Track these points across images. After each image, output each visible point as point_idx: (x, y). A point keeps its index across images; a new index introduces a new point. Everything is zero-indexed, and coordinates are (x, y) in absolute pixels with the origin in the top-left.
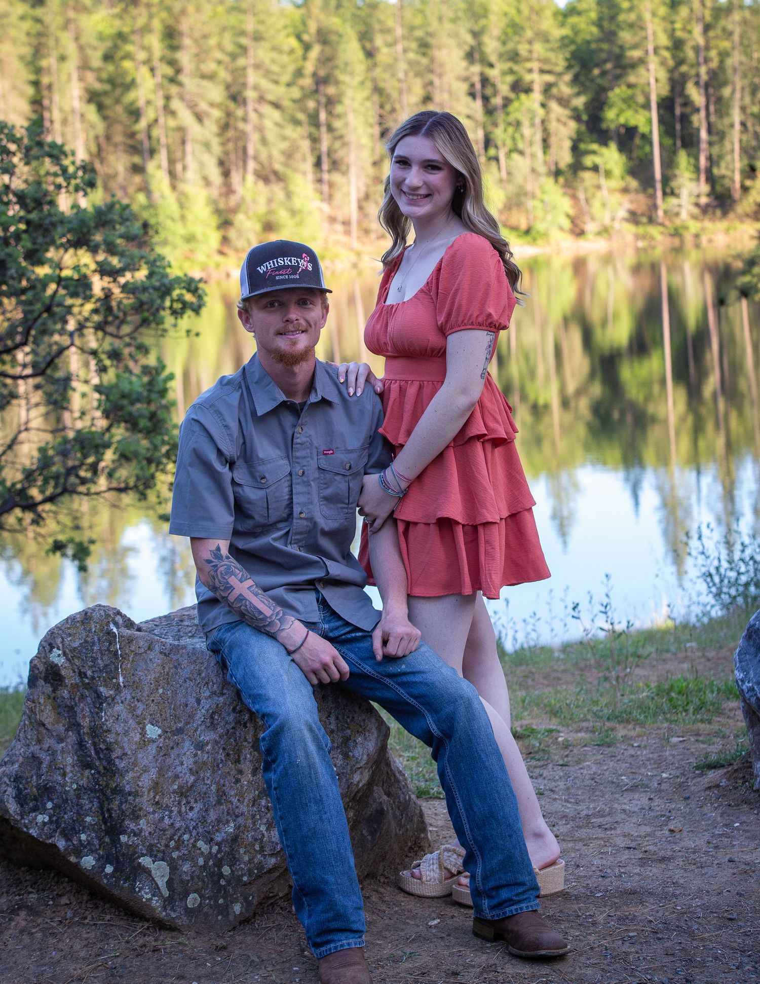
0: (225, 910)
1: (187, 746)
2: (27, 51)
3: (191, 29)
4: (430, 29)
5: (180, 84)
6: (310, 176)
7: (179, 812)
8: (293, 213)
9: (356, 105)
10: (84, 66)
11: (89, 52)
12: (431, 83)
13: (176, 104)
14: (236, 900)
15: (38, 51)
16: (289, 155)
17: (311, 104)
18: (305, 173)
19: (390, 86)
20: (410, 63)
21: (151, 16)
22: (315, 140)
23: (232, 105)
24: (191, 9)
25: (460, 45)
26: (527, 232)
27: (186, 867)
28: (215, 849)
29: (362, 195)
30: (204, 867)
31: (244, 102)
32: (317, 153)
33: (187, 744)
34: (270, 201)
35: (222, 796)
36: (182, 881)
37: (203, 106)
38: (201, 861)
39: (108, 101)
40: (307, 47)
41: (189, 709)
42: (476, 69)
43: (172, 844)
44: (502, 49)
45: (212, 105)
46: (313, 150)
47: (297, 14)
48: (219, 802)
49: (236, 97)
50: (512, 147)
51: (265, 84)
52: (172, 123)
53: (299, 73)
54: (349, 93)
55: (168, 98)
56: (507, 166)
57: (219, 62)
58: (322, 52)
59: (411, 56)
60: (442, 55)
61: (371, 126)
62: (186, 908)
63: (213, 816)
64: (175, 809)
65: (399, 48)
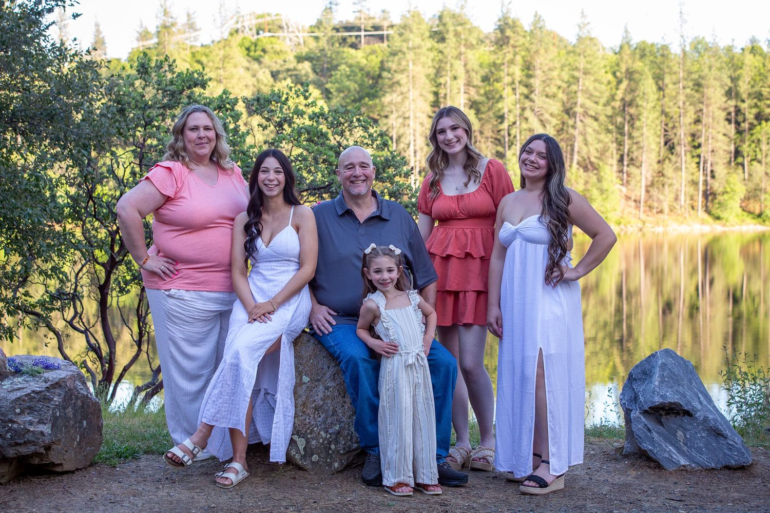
0: (330, 465)
1: (321, 388)
2: (432, 71)
3: (541, 64)
4: (703, 74)
5: (532, 100)
6: (615, 168)
7: (314, 417)
8: (602, 191)
9: (649, 122)
10: (469, 84)
11: (473, 74)
12: (701, 110)
13: (528, 113)
14: (336, 461)
15: (439, 72)
16: (603, 153)
17: (619, 119)
18: (612, 165)
19: (673, 111)
20: (687, 96)
21: (515, 54)
22: (620, 144)
23: (566, 117)
24: (542, 51)
25: (722, 86)
26: (759, 216)
27: (314, 442)
28: (328, 436)
29: (649, 183)
30: (322, 444)
31: (574, 115)
32: (620, 153)
33: (321, 386)
34: (586, 183)
35: (335, 412)
36: (311, 448)
37: (547, 116)
38: (321, 441)
39: (483, 109)
40: (619, 82)
41: (323, 371)
42: (732, 103)
43: (309, 431)
44: (751, 91)
45: (552, 115)
46: (618, 150)
47: (615, 58)
48: (333, 415)
49: (569, 111)
50: (754, 158)
51: (589, 103)
52: (524, 126)
53: (613, 97)
54: (645, 113)
55: (523, 109)
56: (750, 170)
57: (559, 87)
58: (629, 85)
59: (688, 91)
60: (709, 92)
61: (659, 136)
62: (311, 461)
63: (329, 421)
64: (312, 416)
65: (681, 85)
